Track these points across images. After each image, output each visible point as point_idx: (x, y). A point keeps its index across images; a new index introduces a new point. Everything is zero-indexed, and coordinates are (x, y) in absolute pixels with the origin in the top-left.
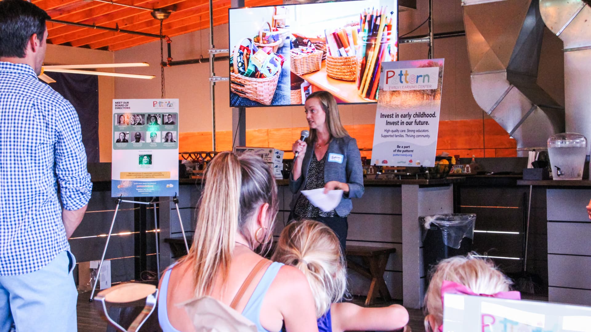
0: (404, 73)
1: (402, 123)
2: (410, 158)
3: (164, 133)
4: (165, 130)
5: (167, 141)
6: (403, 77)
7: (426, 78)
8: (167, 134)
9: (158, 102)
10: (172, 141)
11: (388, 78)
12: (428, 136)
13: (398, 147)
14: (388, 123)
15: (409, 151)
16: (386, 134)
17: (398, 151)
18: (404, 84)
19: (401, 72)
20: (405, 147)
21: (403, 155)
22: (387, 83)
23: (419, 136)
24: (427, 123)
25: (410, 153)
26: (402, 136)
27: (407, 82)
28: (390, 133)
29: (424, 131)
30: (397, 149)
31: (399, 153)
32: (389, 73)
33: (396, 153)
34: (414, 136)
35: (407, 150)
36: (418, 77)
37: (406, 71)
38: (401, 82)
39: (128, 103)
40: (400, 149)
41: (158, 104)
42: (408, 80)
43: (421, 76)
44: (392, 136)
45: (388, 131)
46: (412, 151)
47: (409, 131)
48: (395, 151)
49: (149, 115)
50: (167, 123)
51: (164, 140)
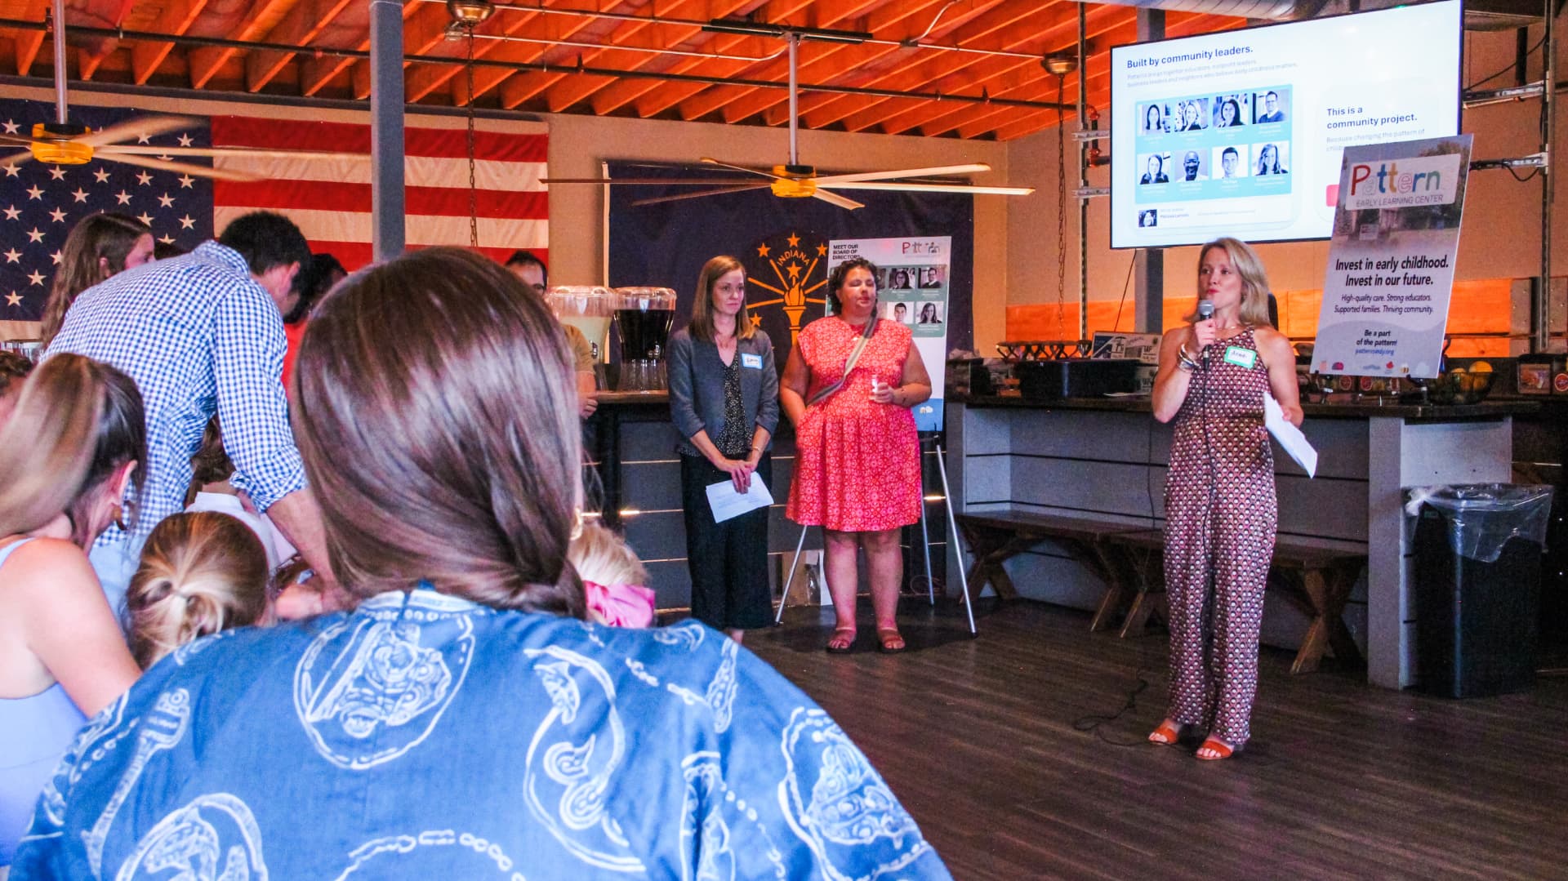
0: (1388, 169)
1: (1379, 281)
2: (1387, 358)
3: (921, 305)
4: (922, 299)
5: (925, 320)
6: (1387, 179)
7: (1434, 179)
8: (926, 307)
9: (912, 243)
10: (934, 320)
11: (1355, 181)
12: (1429, 309)
13: (1368, 333)
14: (1350, 281)
15: (1389, 343)
16: (1344, 304)
17: (1367, 342)
18: (1389, 194)
19: (1383, 167)
20: (1381, 334)
21: (1377, 352)
22: (1353, 193)
23: (1409, 310)
24: (1428, 280)
25: (1390, 348)
26: (1375, 310)
27: (1393, 189)
28: (1353, 304)
29: (1421, 298)
30: (1365, 338)
31: (1368, 347)
32: (1359, 170)
33: (1362, 346)
34: (1400, 310)
35: (1381, 340)
36: (1417, 177)
37: (1394, 166)
38: (1382, 190)
39: (856, 246)
40: (1372, 338)
41: (912, 248)
42: (1395, 185)
43: (1423, 175)
44: (1356, 310)
45: (1348, 299)
46: (1394, 343)
47: (1391, 298)
48: (1359, 342)
49: (894, 270)
50: (926, 286)
51: (919, 320)
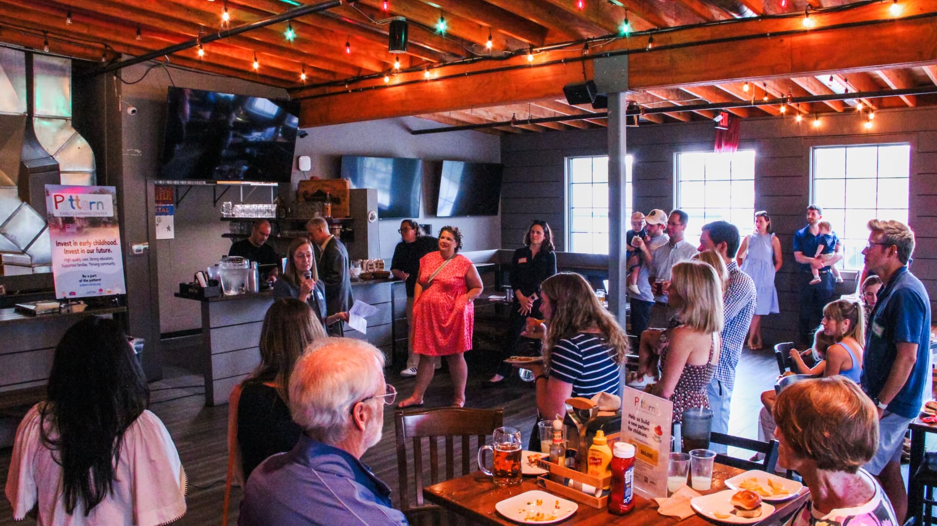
0: (74, 198)
1: (83, 251)
2: (98, 287)
6: (74, 203)
7: (100, 205)
11: (56, 203)
12: (113, 264)
13: (84, 276)
14: (66, 252)
15: (96, 280)
16: (66, 263)
17: (85, 281)
18: (77, 210)
19: (71, 197)
20: (91, 276)
21: (91, 285)
22: (57, 208)
23: (103, 264)
24: (109, 251)
25: (98, 282)
26: (86, 265)
27: (80, 208)
28: (71, 263)
29: (107, 259)
30: (83, 279)
31: (86, 283)
32: (57, 197)
33: (83, 283)
34: (98, 265)
35: (93, 279)
36: (91, 203)
37: (77, 197)
38: (74, 208)
40: (87, 278)
42: (80, 206)
43: (94, 203)
44: (74, 266)
45: (68, 260)
46: (100, 280)
47: (92, 259)
48: (81, 281)
